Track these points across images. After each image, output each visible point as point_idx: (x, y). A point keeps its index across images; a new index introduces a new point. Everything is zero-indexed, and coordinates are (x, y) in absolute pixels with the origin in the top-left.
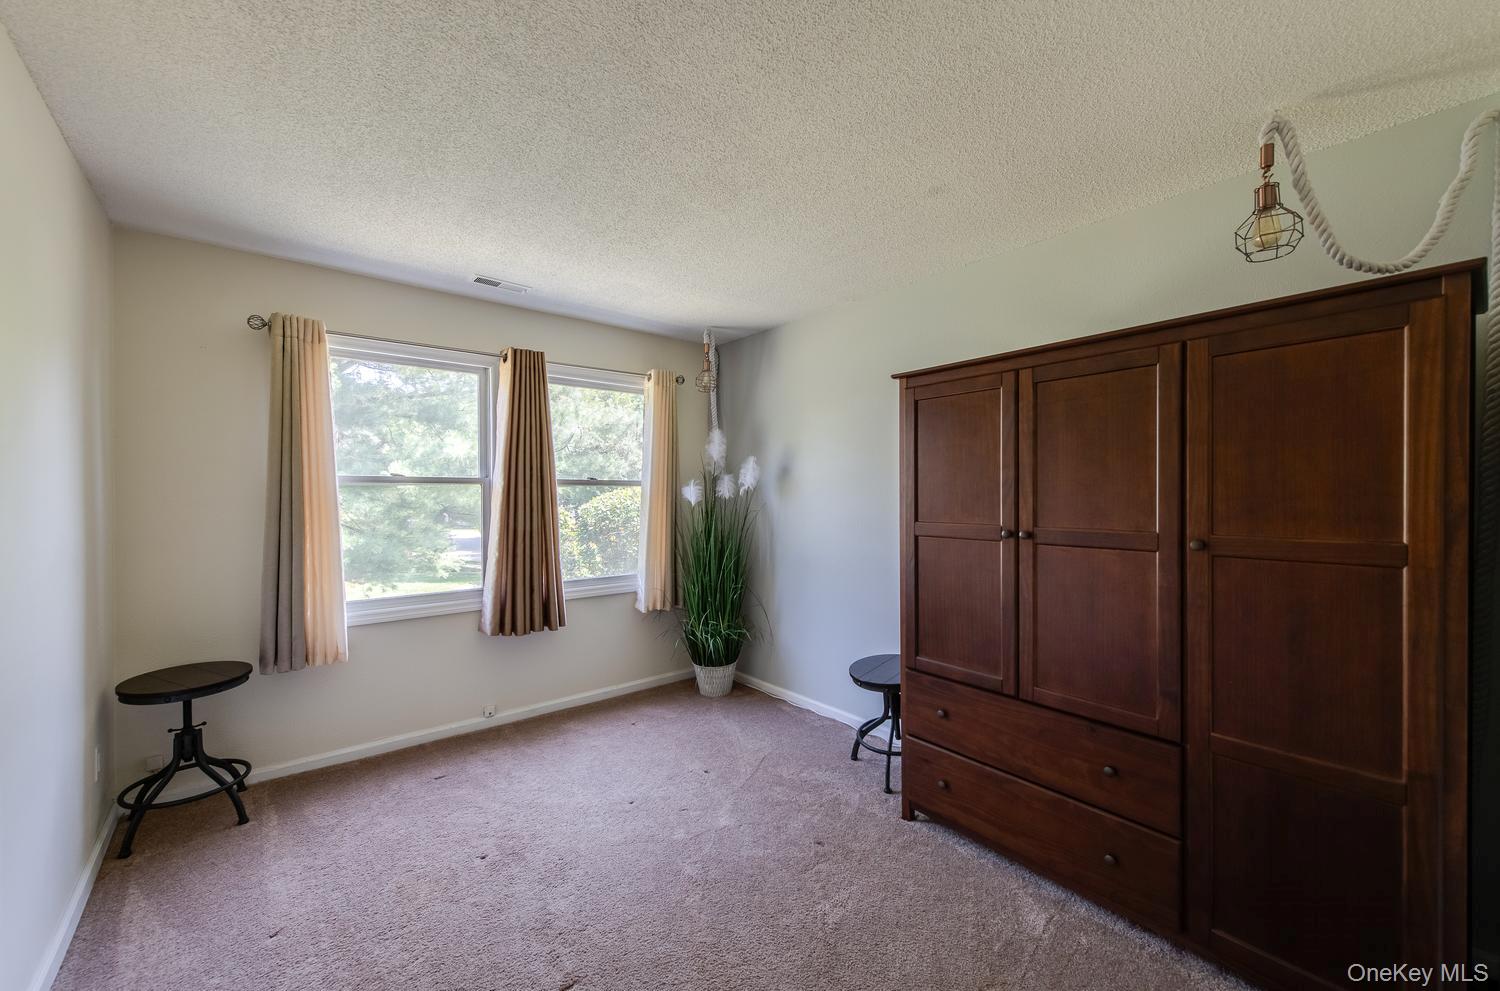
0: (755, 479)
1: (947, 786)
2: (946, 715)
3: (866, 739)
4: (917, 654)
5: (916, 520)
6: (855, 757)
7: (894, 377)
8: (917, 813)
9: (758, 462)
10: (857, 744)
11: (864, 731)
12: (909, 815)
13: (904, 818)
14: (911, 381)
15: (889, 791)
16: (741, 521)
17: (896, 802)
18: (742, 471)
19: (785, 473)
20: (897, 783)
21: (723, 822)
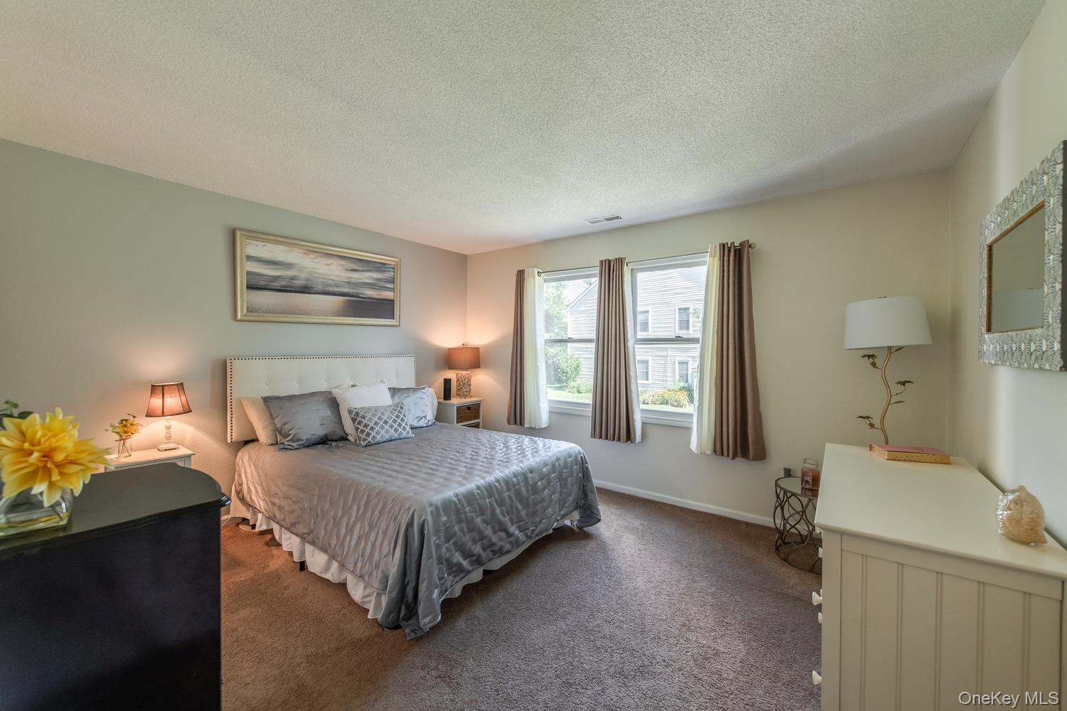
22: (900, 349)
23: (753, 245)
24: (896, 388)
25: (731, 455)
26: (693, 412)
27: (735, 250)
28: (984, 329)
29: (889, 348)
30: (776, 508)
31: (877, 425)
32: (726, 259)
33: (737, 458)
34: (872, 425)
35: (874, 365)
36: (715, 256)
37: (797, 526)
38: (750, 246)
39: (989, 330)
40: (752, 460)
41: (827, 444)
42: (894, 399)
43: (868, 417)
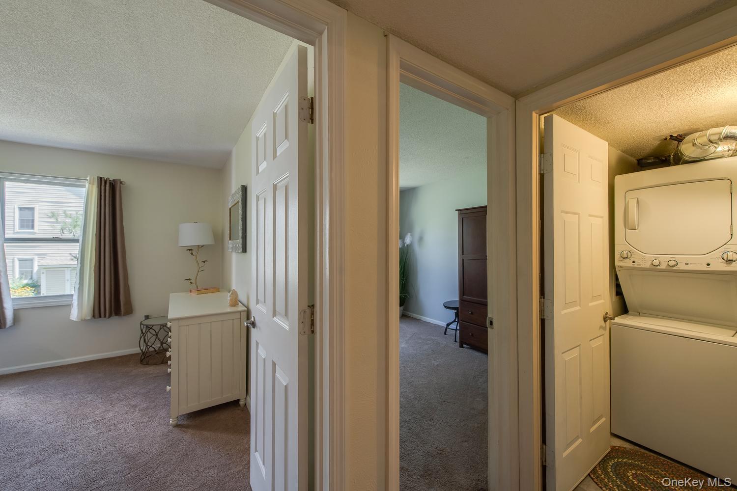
0: (410, 241)
1: (472, 335)
2: (472, 313)
3: (449, 327)
4: (463, 295)
5: (463, 254)
6: (445, 334)
7: (456, 210)
8: (464, 345)
9: (411, 235)
10: (446, 328)
11: (448, 325)
12: (461, 346)
13: (460, 347)
14: (461, 212)
15: (456, 341)
16: (405, 256)
17: (458, 344)
18: (406, 238)
19: (421, 239)
20: (458, 340)
21: (403, 346)
22: (203, 246)
23: (123, 183)
24: (201, 264)
25: (107, 315)
26: (73, 293)
27: (110, 183)
28: (229, 239)
29: (198, 246)
30: (141, 338)
31: (194, 282)
32: (103, 188)
33: (111, 318)
34: (191, 283)
35: (192, 254)
36: (93, 184)
37: (153, 346)
38: (121, 183)
39: (230, 239)
40: (124, 315)
41: (171, 294)
42: (201, 269)
43: (189, 279)
